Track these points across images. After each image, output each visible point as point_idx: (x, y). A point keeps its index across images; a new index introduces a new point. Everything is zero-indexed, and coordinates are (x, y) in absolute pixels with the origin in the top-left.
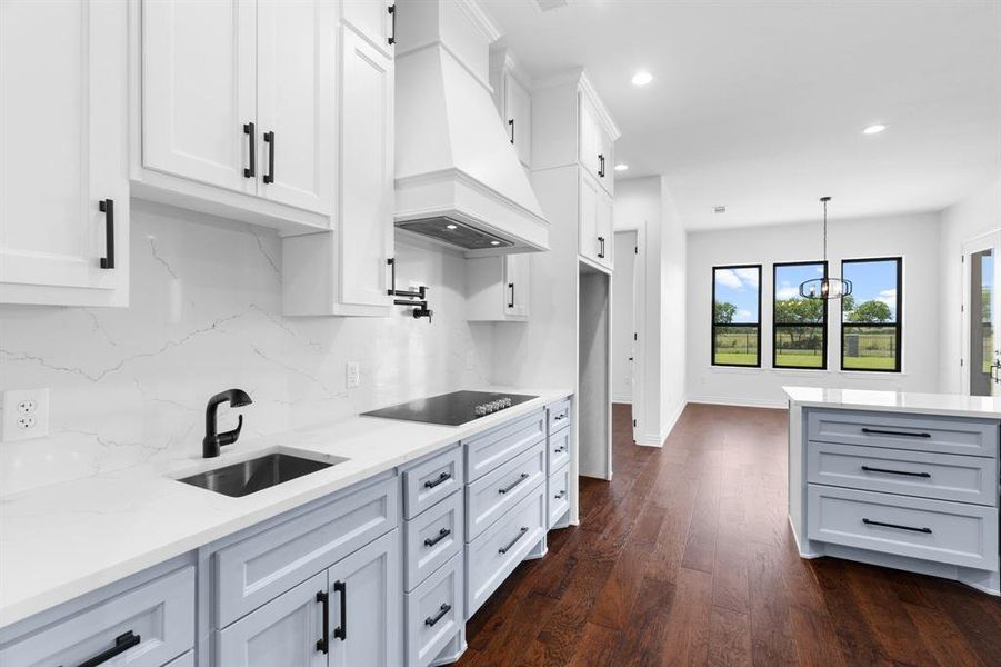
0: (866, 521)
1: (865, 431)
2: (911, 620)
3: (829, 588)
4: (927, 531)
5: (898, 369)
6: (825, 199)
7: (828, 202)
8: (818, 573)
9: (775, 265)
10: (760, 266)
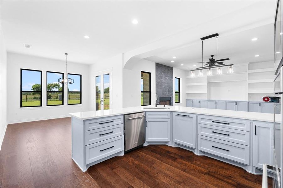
0: (101, 151)
1: (100, 124)
2: (117, 174)
3: (97, 179)
4: (113, 147)
5: (81, 103)
6: (66, 54)
7: (67, 55)
8: (91, 175)
9: (47, 72)
10: (41, 72)
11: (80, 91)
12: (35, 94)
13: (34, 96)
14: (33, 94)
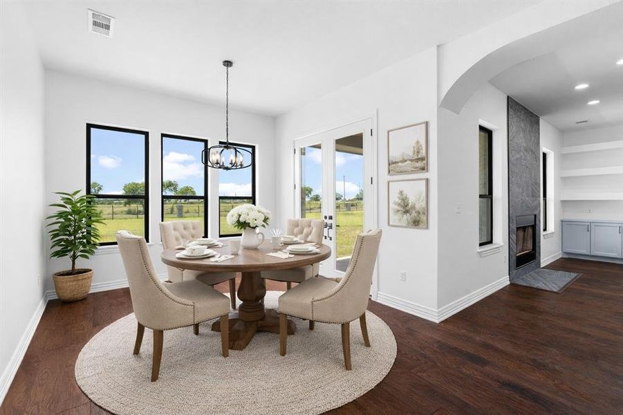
9: (163, 135)
10: (146, 134)
11: (251, 195)
12: (129, 203)
13: (126, 209)
14: (126, 204)
